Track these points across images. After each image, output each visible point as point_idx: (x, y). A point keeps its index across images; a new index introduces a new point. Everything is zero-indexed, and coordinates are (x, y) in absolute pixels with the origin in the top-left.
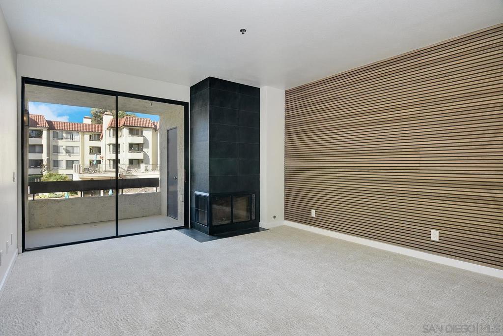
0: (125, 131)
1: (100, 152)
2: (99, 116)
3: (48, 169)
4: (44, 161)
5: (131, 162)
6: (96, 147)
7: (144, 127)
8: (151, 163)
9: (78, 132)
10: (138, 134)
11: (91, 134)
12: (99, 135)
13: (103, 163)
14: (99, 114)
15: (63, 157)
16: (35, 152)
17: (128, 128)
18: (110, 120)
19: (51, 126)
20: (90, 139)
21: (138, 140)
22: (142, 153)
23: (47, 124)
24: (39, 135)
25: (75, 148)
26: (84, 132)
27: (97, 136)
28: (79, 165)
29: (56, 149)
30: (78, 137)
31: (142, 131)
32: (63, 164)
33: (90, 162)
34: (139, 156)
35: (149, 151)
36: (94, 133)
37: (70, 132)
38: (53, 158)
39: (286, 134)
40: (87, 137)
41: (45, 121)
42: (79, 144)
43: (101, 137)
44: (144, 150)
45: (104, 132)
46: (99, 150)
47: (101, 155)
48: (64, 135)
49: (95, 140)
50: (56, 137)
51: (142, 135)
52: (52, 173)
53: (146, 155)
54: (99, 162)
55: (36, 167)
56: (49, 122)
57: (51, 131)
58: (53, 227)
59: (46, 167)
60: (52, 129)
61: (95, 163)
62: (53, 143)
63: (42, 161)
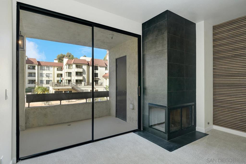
0: (74, 66)
1: (62, 76)
2: (61, 59)
3: (38, 84)
4: (36, 80)
5: (77, 81)
6: (60, 74)
7: (83, 64)
8: (86, 82)
9: (51, 66)
10: (80, 68)
11: (57, 67)
12: (61, 68)
13: (63, 81)
14: (61, 58)
15: (45, 79)
16: (32, 76)
17: (75, 64)
18: (67, 61)
19: (39, 64)
20: (57, 70)
21: (80, 70)
22: (82, 77)
23: (37, 63)
24: (34, 68)
25: (50, 74)
26: (54, 66)
27: (61, 69)
28: (53, 83)
29: (41, 75)
30: (51, 69)
31: (82, 66)
32: (45, 82)
33: (57, 81)
34: (80, 78)
35: (85, 76)
36: (59, 67)
37: (48, 67)
38: (40, 79)
39: (214, 59)
40: (56, 69)
41: (36, 61)
42: (52, 72)
43: (62, 69)
44: (83, 75)
45: (64, 66)
46: (61, 75)
47: (63, 78)
48: (45, 68)
49: (59, 70)
50: (42, 69)
51: (82, 68)
52: (39, 86)
53: (84, 78)
54: (62, 81)
55: (32, 83)
56: (38, 62)
57: (39, 66)
58: (42, 126)
59: (37, 83)
60: (40, 65)
61: (60, 81)
62: (40, 72)
63: (35, 80)
